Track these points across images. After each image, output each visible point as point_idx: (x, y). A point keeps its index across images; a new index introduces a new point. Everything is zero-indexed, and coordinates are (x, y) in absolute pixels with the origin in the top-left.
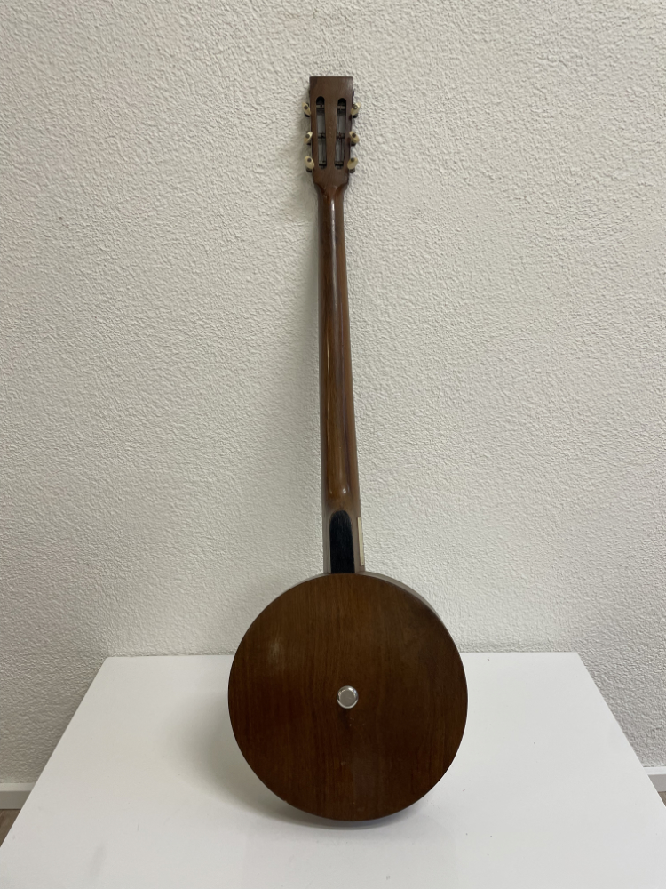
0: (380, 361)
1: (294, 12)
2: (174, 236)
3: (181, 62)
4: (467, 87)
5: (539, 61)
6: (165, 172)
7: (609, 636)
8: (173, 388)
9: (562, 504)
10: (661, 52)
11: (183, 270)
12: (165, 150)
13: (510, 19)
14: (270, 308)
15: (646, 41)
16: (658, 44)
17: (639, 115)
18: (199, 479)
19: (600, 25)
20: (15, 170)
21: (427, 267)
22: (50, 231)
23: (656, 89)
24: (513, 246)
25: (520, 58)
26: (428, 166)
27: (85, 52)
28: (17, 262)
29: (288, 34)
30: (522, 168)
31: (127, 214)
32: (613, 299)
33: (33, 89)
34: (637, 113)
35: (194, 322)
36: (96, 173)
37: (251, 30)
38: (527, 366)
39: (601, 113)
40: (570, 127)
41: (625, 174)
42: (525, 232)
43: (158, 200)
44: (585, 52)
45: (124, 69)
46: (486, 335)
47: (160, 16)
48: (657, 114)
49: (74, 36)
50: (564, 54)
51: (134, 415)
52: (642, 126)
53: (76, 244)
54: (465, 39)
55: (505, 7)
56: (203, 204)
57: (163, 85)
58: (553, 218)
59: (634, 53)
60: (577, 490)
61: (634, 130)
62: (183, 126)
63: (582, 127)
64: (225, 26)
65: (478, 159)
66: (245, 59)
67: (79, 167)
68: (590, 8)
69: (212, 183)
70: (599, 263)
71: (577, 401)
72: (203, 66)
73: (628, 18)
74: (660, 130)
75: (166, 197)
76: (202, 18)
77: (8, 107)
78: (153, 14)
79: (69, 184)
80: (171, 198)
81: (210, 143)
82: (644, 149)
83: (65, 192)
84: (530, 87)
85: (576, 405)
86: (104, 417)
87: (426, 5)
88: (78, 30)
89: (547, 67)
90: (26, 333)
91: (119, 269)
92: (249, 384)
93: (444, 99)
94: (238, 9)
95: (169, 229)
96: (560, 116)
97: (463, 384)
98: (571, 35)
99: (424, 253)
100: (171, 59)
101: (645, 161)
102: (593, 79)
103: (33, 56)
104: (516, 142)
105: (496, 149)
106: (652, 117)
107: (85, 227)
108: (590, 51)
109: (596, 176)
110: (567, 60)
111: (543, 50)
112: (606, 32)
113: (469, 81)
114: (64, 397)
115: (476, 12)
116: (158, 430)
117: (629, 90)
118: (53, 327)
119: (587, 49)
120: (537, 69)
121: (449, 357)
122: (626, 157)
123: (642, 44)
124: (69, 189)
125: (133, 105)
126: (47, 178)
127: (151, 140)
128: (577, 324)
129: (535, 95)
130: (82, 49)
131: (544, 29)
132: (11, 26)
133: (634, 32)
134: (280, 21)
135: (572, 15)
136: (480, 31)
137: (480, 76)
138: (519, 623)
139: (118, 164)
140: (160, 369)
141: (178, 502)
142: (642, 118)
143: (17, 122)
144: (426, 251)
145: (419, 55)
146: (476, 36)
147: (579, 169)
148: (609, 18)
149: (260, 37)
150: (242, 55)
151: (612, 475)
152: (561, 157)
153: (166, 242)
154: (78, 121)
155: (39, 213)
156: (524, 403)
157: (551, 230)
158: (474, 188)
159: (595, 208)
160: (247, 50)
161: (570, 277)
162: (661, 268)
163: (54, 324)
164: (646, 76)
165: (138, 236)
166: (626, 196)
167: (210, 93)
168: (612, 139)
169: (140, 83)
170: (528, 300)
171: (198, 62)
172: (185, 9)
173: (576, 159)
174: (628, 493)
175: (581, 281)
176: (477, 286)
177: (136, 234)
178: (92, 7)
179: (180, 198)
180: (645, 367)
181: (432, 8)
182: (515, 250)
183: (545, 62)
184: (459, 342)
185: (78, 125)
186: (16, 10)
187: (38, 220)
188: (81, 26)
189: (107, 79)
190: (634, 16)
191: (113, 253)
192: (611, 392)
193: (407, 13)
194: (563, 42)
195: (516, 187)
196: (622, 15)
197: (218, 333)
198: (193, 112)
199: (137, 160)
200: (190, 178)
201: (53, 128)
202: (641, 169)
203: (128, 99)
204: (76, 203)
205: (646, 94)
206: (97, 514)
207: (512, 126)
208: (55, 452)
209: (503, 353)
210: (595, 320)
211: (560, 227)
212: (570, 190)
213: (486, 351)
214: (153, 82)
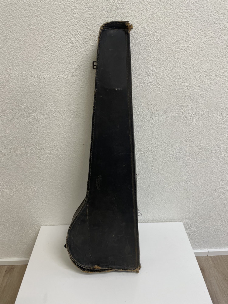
1: (92, 34)
2: (55, 108)
3: (54, 52)
4: (152, 59)
6: (50, 88)
7: (192, 217)
8: (57, 153)
9: (180, 183)
10: (219, 45)
11: (58, 118)
12: (50, 81)
13: (168, 35)
15: (214, 41)
16: (218, 43)
17: (210, 67)
19: (199, 37)
22: (13, 107)
23: (217, 58)
24: (166, 109)
25: (170, 49)
26: (138, 84)
27: (20, 49)
28: (3, 117)
29: (91, 42)
30: (170, 85)
31: (38, 101)
32: (198, 124)
33: (3, 61)
34: (210, 66)
35: (63, 134)
36: (27, 88)
37: (78, 40)
38: (170, 144)
39: (197, 66)
40: (186, 71)
41: (204, 86)
42: (170, 104)
43: (49, 97)
44: (193, 46)
45: (34, 54)
46: (157, 135)
47: (45, 36)
48: (216, 66)
49: (15, 43)
51: (45, 161)
52: (211, 70)
53: (22, 111)
54: (152, 43)
55: (166, 31)
56: (64, 98)
57: (48, 60)
58: (180, 100)
59: (210, 46)
60: (185, 178)
61: (208, 71)
62: (56, 73)
63: (191, 71)
64: (68, 39)
65: (155, 82)
66: (76, 50)
67: (21, 87)
68: (196, 31)
69: (67, 91)
70: (194, 113)
71: (186, 154)
72: (61, 53)
73: (209, 34)
74: (217, 72)
75: (51, 96)
76: (60, 37)
78: (43, 35)
79: (18, 92)
80: (53, 96)
81: (65, 78)
82: (211, 78)
84: (173, 58)
85: (185, 155)
86: (35, 162)
87: (138, 31)
88: (17, 41)
89: (180, 52)
90: (8, 138)
91: (37, 118)
93: (144, 63)
94: (73, 33)
95: (53, 105)
96: (183, 68)
97: (149, 150)
98: (189, 40)
100: (50, 51)
102: (195, 55)
103: (2, 50)
104: (168, 76)
105: (161, 79)
106: (214, 67)
107: (25, 106)
109: (195, 86)
110: (187, 49)
111: (178, 46)
112: (201, 39)
113: (153, 56)
114: (22, 156)
115: (156, 33)
116: (53, 165)
117: (207, 59)
118: (17, 136)
120: (176, 52)
121: (145, 142)
122: (205, 80)
123: (213, 43)
124: (18, 94)
125: (38, 66)
126: (11, 90)
127: (45, 78)
128: (186, 131)
129: (175, 61)
130: (19, 48)
131: (179, 38)
133: (210, 39)
134: (87, 37)
135: (189, 33)
136: (157, 40)
137: (157, 55)
138: (165, 214)
139: (34, 86)
140: (52, 147)
141: (60, 184)
142: (211, 67)
144: (138, 111)
145: (136, 48)
147: (189, 85)
148: (202, 34)
149: (81, 43)
150: (75, 49)
151: (195, 174)
152: (183, 81)
153: (52, 110)
154: (19, 72)
155: (9, 102)
156: (168, 155)
157: (179, 104)
158: (154, 91)
159: (194, 97)
160: (77, 47)
161: (184, 118)
162: (214, 114)
163: (17, 135)
164: (213, 54)
165: (43, 108)
167: (64, 62)
168: (200, 75)
169: (40, 59)
170: (171, 125)
171: (60, 52)
172: (54, 34)
173: (188, 81)
174: (200, 179)
175: (188, 119)
177: (42, 107)
178: (21, 33)
179: (56, 96)
181: (140, 32)
182: (167, 110)
183: (179, 50)
185: (20, 73)
187: (9, 103)
188: (18, 40)
189: (28, 58)
190: (211, 33)
192: (196, 151)
194: (186, 43)
195: (168, 91)
196: (207, 33)
198: (59, 68)
199: (41, 84)
200: (59, 89)
201: (11, 74)
202: (209, 84)
203: (36, 65)
204: (21, 98)
207: (167, 71)
208: (21, 172)
209: (162, 140)
210: (192, 130)
211: (182, 103)
212: (186, 91)
213: (157, 140)
214: (44, 59)
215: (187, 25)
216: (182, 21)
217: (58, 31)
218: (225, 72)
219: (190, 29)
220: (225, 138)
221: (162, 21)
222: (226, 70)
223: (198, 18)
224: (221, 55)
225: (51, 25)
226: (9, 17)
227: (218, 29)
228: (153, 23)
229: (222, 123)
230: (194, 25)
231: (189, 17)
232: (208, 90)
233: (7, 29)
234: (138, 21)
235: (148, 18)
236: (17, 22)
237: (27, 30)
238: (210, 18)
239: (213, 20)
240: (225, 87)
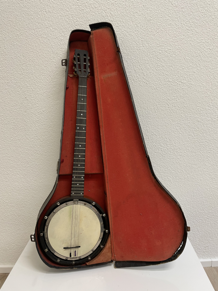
4: (139, 59)
5: (159, 51)
7: (190, 217)
9: (173, 177)
10: (194, 47)
13: (150, 40)
15: (189, 44)
16: (193, 45)
17: (188, 65)
19: (176, 41)
20: (13, 85)
22: (23, 101)
23: (193, 57)
24: (154, 102)
25: (153, 50)
27: (32, 53)
28: (14, 110)
30: (155, 80)
31: (44, 96)
32: (184, 116)
33: (18, 63)
34: (188, 64)
36: (36, 85)
38: (160, 136)
39: (177, 65)
40: (168, 69)
41: (185, 81)
42: (157, 98)
45: (43, 57)
47: (53, 43)
49: (29, 48)
50: (166, 49)
52: (189, 68)
53: (30, 105)
54: (138, 46)
55: (148, 37)
57: (54, 61)
58: (165, 94)
59: (186, 48)
60: (177, 172)
61: (187, 69)
63: (172, 68)
65: (143, 78)
67: (31, 84)
68: (173, 36)
70: (179, 106)
74: (195, 69)
77: (11, 68)
78: (51, 42)
79: (28, 88)
82: (190, 74)
83: (27, 90)
84: (156, 58)
85: (175, 147)
88: (30, 47)
89: (161, 53)
90: (16, 130)
91: (42, 111)
93: (132, 62)
96: (165, 66)
98: (168, 44)
100: (56, 54)
102: (175, 55)
103: (18, 54)
104: (153, 73)
105: (148, 75)
106: (192, 65)
107: (32, 100)
108: (173, 48)
109: (177, 82)
111: (160, 48)
113: (139, 57)
114: (26, 148)
115: (140, 39)
117: (185, 58)
119: (172, 47)
120: (158, 53)
122: (185, 76)
125: (46, 66)
126: (22, 87)
127: (51, 76)
128: (174, 124)
129: (158, 60)
130: (32, 52)
131: (160, 42)
132: (12, 46)
133: (186, 42)
135: (168, 38)
136: (142, 43)
137: (142, 56)
139: (42, 83)
143: (14, 72)
145: (125, 51)
146: (141, 45)
147: (172, 80)
148: (178, 39)
151: (187, 168)
152: (166, 77)
154: (31, 71)
156: (160, 147)
157: (165, 97)
158: (142, 86)
159: (177, 91)
161: (171, 110)
162: (197, 107)
163: (24, 127)
164: (190, 54)
166: (186, 87)
168: (181, 72)
169: (48, 60)
170: (159, 117)
172: (60, 41)
173: (171, 77)
175: (175, 111)
176: (144, 113)
178: (34, 40)
183: (160, 51)
186: (13, 42)
187: (20, 98)
189: (39, 60)
190: (185, 38)
191: (40, 107)
192: (185, 143)
193: (121, 40)
194: (165, 46)
195: (154, 86)
196: (182, 37)
199: (47, 81)
201: (24, 73)
202: (190, 80)
203: (45, 65)
204: (30, 93)
205: (190, 59)
207: (152, 69)
209: (153, 132)
210: (179, 122)
211: (167, 96)
212: (169, 86)
213: (148, 132)
214: (51, 60)
215: (165, 32)
216: (161, 29)
217: (63, 39)
218: (202, 69)
219: (168, 35)
220: (210, 129)
221: (145, 29)
222: (202, 67)
223: (174, 26)
224: (196, 55)
225: (58, 34)
226: (26, 28)
227: (191, 34)
228: (137, 31)
229: (206, 115)
230: (171, 32)
231: (166, 25)
232: (189, 85)
233: (24, 37)
234: (126, 30)
235: (133, 27)
236: (32, 32)
237: (39, 38)
238: (184, 26)
239: (186, 27)
240: (203, 82)
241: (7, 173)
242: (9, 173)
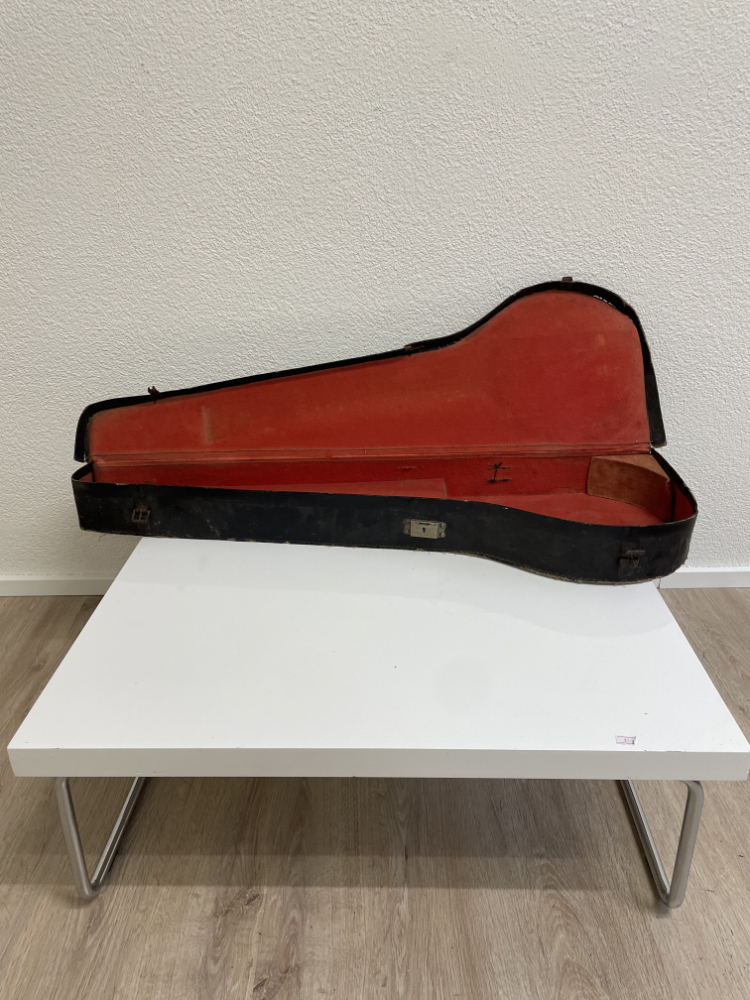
0: (418, 198)
2: (239, 80)
6: (231, 21)
8: (240, 223)
11: (247, 112)
14: (322, 148)
18: (262, 308)
20: (103, 21)
21: (459, 108)
22: (133, 77)
24: (535, 88)
28: (106, 106)
30: (543, 14)
31: (199, 60)
32: (622, 139)
35: (257, 162)
36: (172, 22)
38: (546, 203)
41: (634, 21)
42: (546, 75)
43: (225, 47)
46: (510, 173)
51: (207, 249)
53: (156, 89)
56: (264, 50)
58: (570, 61)
67: (157, 17)
69: (272, 30)
70: (610, 105)
71: (589, 235)
75: (232, 44)
79: (149, 34)
80: (237, 45)
83: (146, 40)
85: (588, 239)
86: (181, 250)
90: (115, 171)
91: (192, 112)
92: (304, 219)
95: (235, 74)
97: (490, 220)
99: (457, 96)
101: (652, 9)
107: (163, 73)
109: (608, 22)
114: (147, 231)
116: (227, 262)
118: (137, 166)
121: (478, 194)
124: (149, 37)
126: (130, 27)
128: (590, 162)
139: (191, 14)
140: (228, 205)
141: (246, 329)
144: (458, 93)
147: (593, 16)
153: (232, 86)
155: (124, 61)
156: (542, 237)
157: (569, 74)
158: (501, 34)
159: (607, 53)
161: (584, 118)
162: (663, 109)
163: (138, 163)
165: (208, 81)
166: (635, 41)
170: (548, 140)
173: (591, 6)
175: (595, 122)
176: (503, 126)
177: (206, 79)
179: (244, 44)
180: (648, 203)
182: (537, 93)
184: (487, 180)
187: (123, 66)
191: (187, 97)
192: (618, 226)
195: (538, 32)
197: (277, 171)
200: (253, 26)
202: (647, 16)
204: (155, 50)
206: (177, 339)
208: (141, 281)
209: (525, 190)
210: (606, 159)
211: (576, 70)
212: (585, 36)
213: (510, 189)
220: (697, 184)
229: (688, 136)
232: (644, 34)
240: (688, 26)
241: (95, 310)
242: (99, 308)
